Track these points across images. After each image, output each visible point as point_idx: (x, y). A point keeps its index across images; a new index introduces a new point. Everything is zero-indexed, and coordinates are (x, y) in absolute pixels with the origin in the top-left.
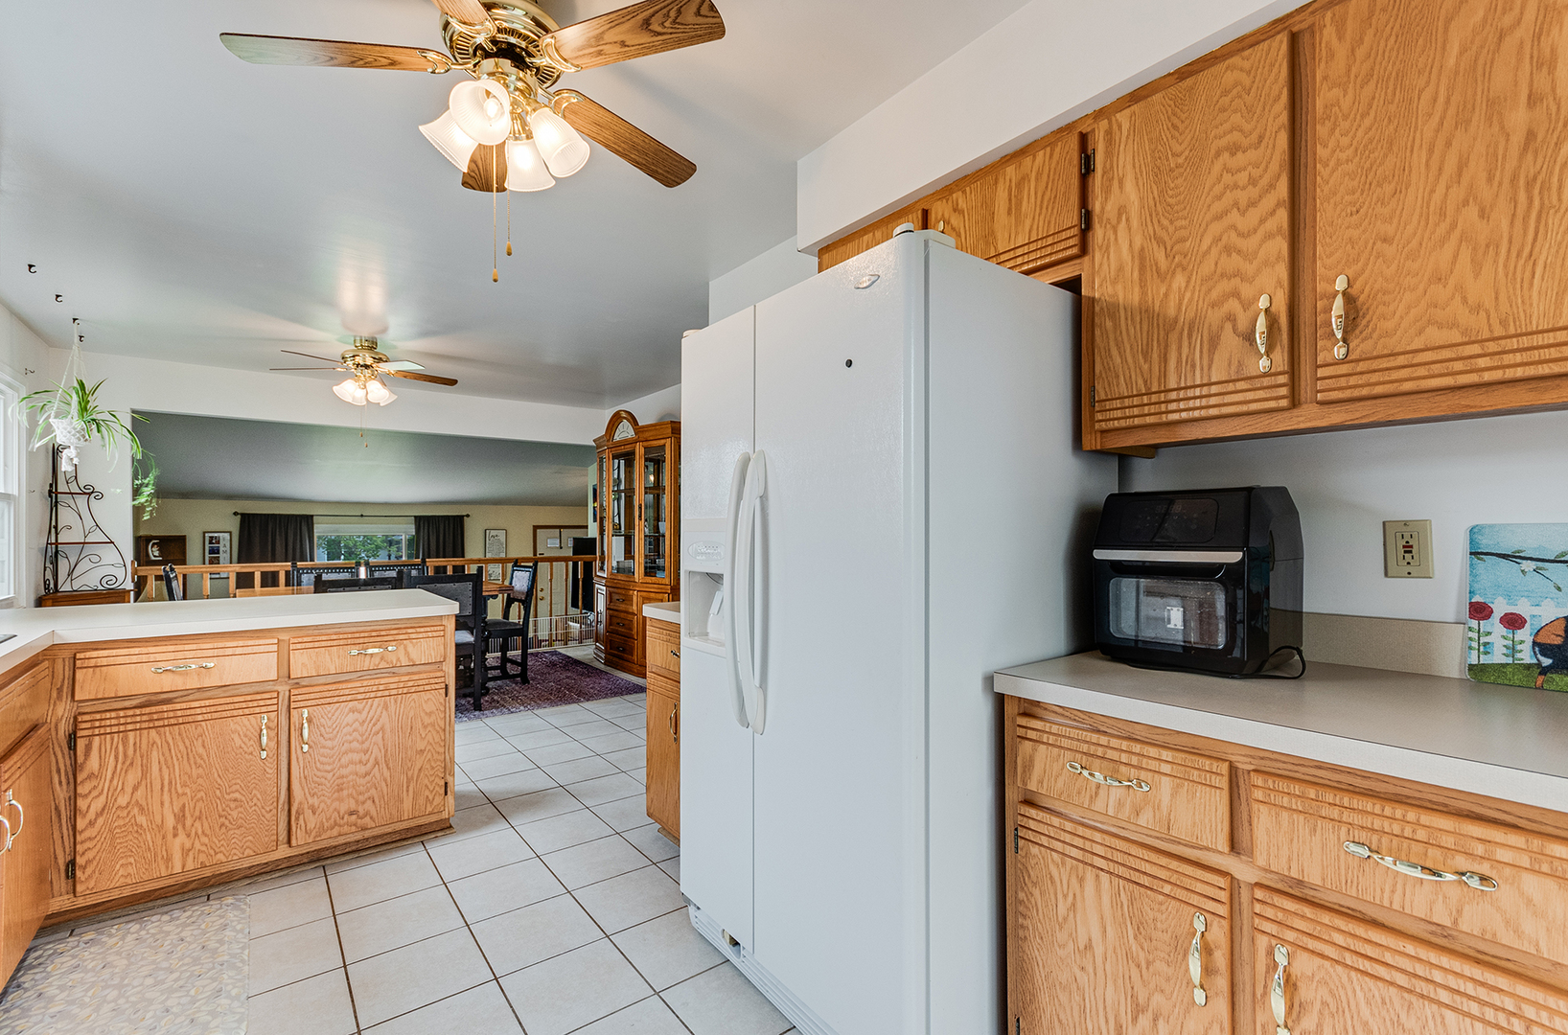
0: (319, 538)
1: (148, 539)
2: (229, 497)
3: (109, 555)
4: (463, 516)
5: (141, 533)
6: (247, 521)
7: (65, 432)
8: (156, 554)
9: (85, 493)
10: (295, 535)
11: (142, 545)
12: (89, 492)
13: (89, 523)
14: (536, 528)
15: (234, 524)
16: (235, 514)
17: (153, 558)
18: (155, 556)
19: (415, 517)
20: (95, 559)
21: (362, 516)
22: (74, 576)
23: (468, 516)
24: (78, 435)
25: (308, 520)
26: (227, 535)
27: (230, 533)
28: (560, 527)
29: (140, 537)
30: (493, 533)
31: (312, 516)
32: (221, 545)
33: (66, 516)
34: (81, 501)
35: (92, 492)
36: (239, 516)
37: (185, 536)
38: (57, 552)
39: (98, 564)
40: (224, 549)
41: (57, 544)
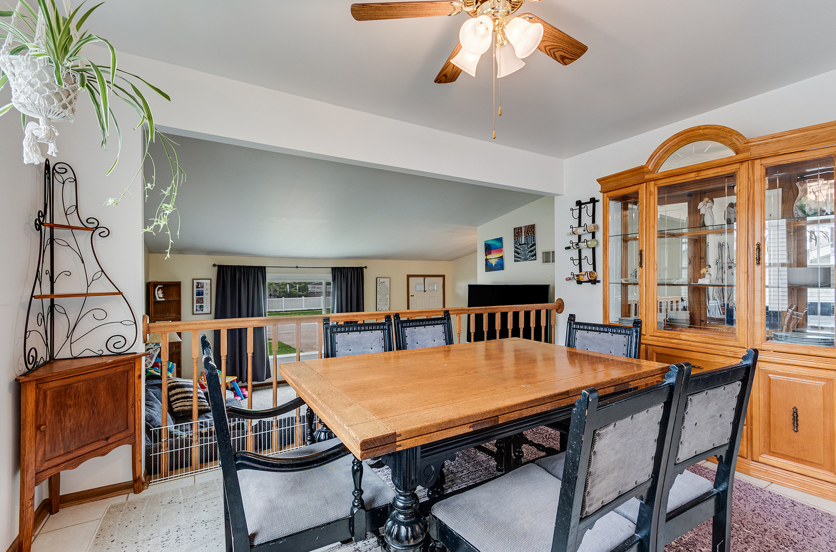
0: (271, 284)
1: (155, 284)
2: (210, 253)
3: (117, 310)
4: (363, 267)
5: (150, 280)
6: (222, 270)
7: (29, 89)
8: (161, 295)
9: (87, 228)
10: (254, 282)
11: (151, 289)
12: (93, 228)
13: (93, 267)
14: (409, 276)
15: (213, 274)
16: (214, 265)
17: (158, 299)
18: (160, 298)
19: (332, 268)
20: (100, 314)
21: (297, 267)
22: (75, 337)
23: (366, 267)
24: (48, 92)
25: (262, 270)
26: (209, 281)
27: (211, 279)
28: (424, 276)
29: (150, 283)
30: (382, 280)
31: (265, 267)
32: (204, 289)
33: (64, 259)
34: (83, 238)
35: (97, 228)
36: (216, 268)
37: (180, 282)
38: (52, 306)
39: (103, 322)
40: (207, 292)
41: (52, 296)
